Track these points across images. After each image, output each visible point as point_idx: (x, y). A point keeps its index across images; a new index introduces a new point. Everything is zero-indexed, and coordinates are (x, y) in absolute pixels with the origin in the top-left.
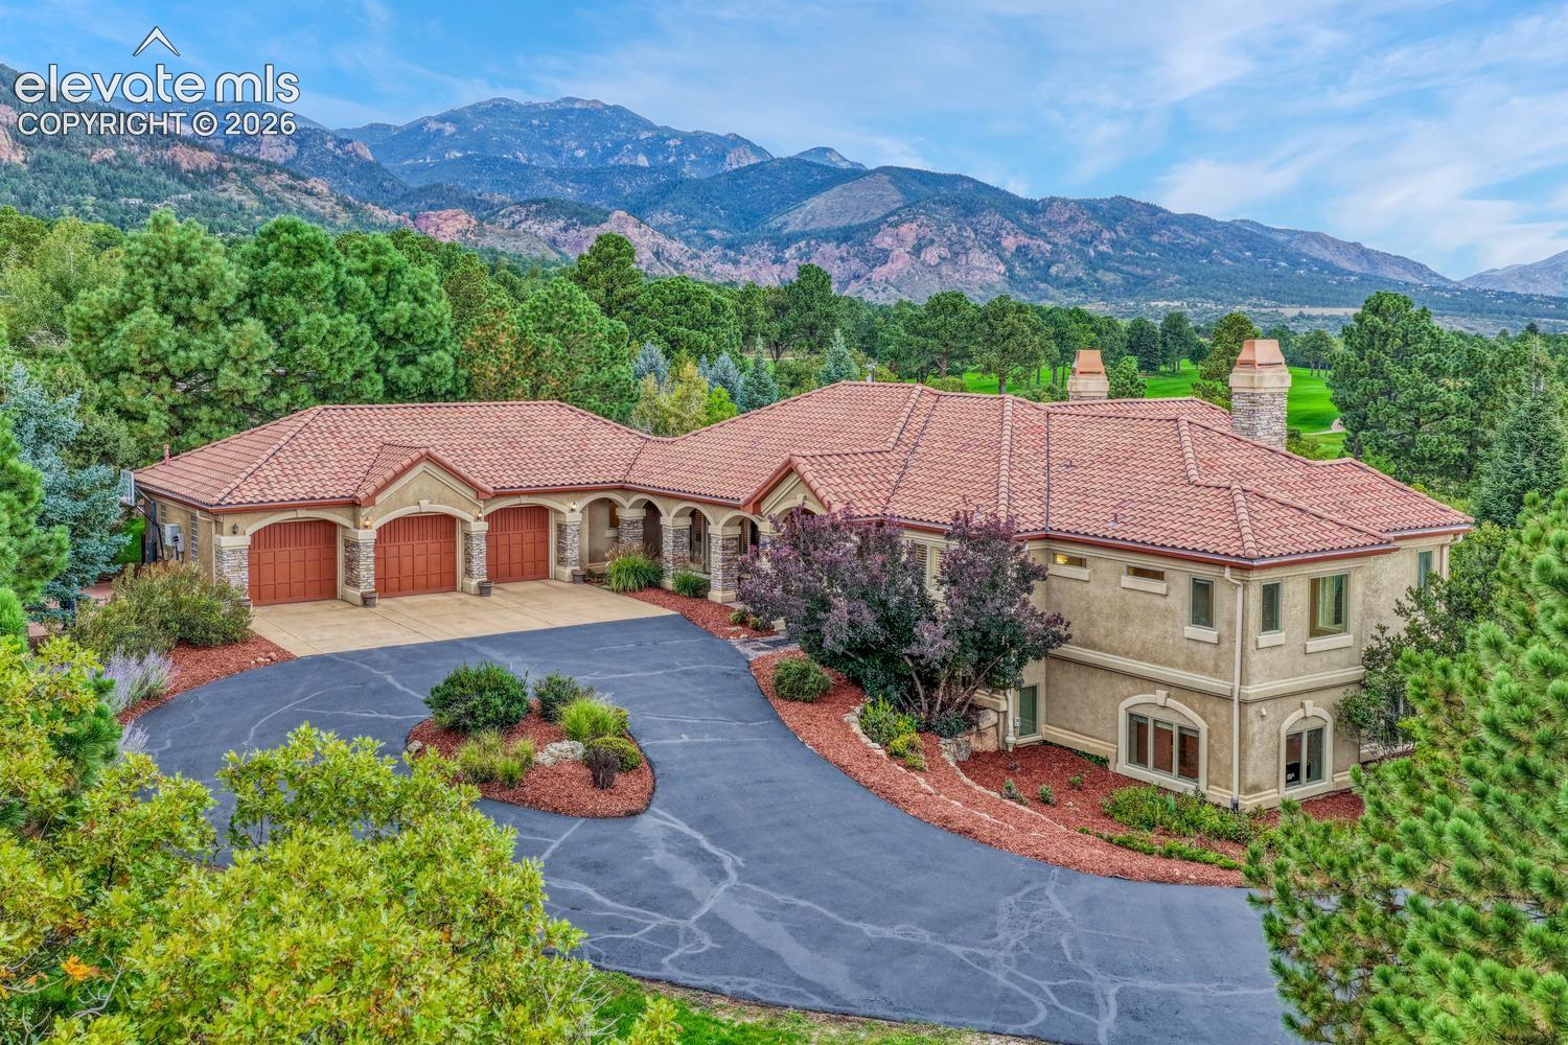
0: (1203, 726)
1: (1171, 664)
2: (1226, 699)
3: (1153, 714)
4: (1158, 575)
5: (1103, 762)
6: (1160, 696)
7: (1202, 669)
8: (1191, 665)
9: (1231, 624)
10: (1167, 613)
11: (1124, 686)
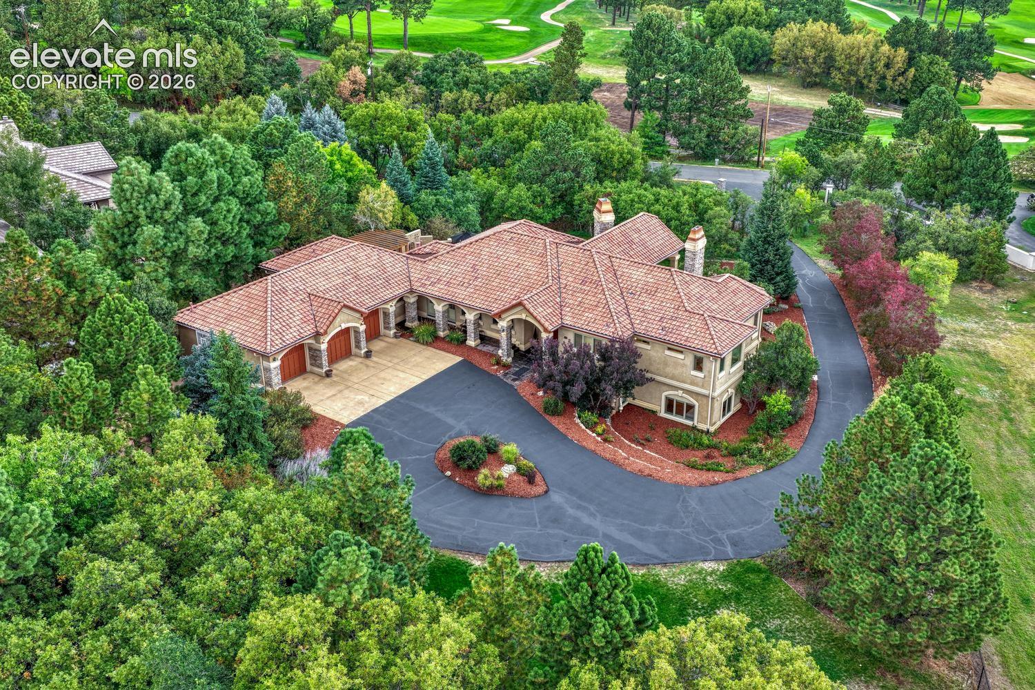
0: (697, 404)
1: (684, 382)
2: (707, 397)
3: (676, 398)
4: (682, 352)
5: (654, 412)
6: (680, 393)
7: (697, 385)
8: (692, 383)
9: (710, 372)
10: (684, 366)
11: (664, 388)
